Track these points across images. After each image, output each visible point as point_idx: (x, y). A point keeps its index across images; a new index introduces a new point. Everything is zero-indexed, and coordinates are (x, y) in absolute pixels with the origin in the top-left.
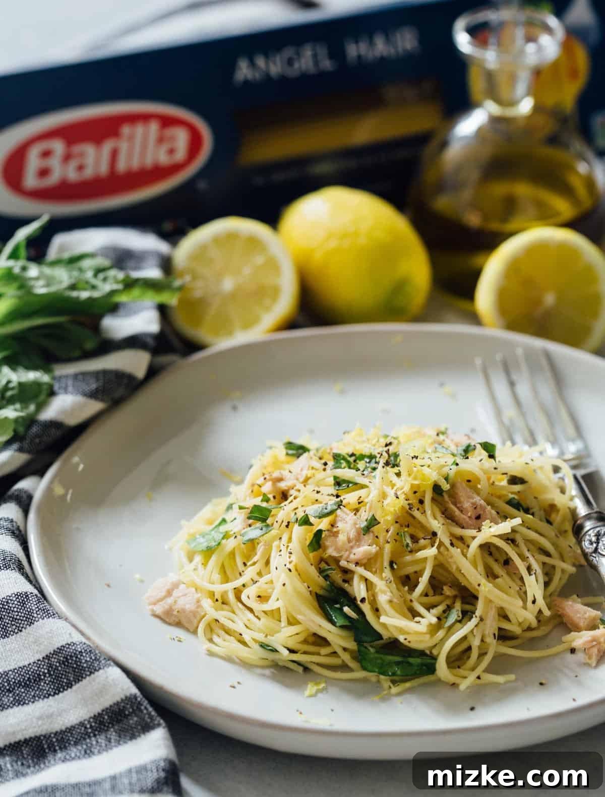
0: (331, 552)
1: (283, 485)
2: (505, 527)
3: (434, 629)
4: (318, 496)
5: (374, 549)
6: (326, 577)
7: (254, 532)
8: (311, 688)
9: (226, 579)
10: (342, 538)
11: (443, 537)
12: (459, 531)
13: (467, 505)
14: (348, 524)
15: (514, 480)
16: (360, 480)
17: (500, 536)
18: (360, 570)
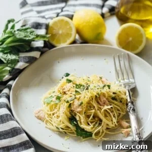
0: (73, 109)
1: (64, 91)
2: (109, 107)
3: (92, 128)
4: (71, 95)
5: (81, 109)
6: (71, 114)
7: (57, 102)
8: (66, 138)
9: (51, 111)
10: (75, 106)
11: (96, 108)
12: (100, 107)
13: (102, 100)
14: (77, 103)
15: (114, 93)
16: (81, 92)
17: (108, 109)
18: (78, 114)
